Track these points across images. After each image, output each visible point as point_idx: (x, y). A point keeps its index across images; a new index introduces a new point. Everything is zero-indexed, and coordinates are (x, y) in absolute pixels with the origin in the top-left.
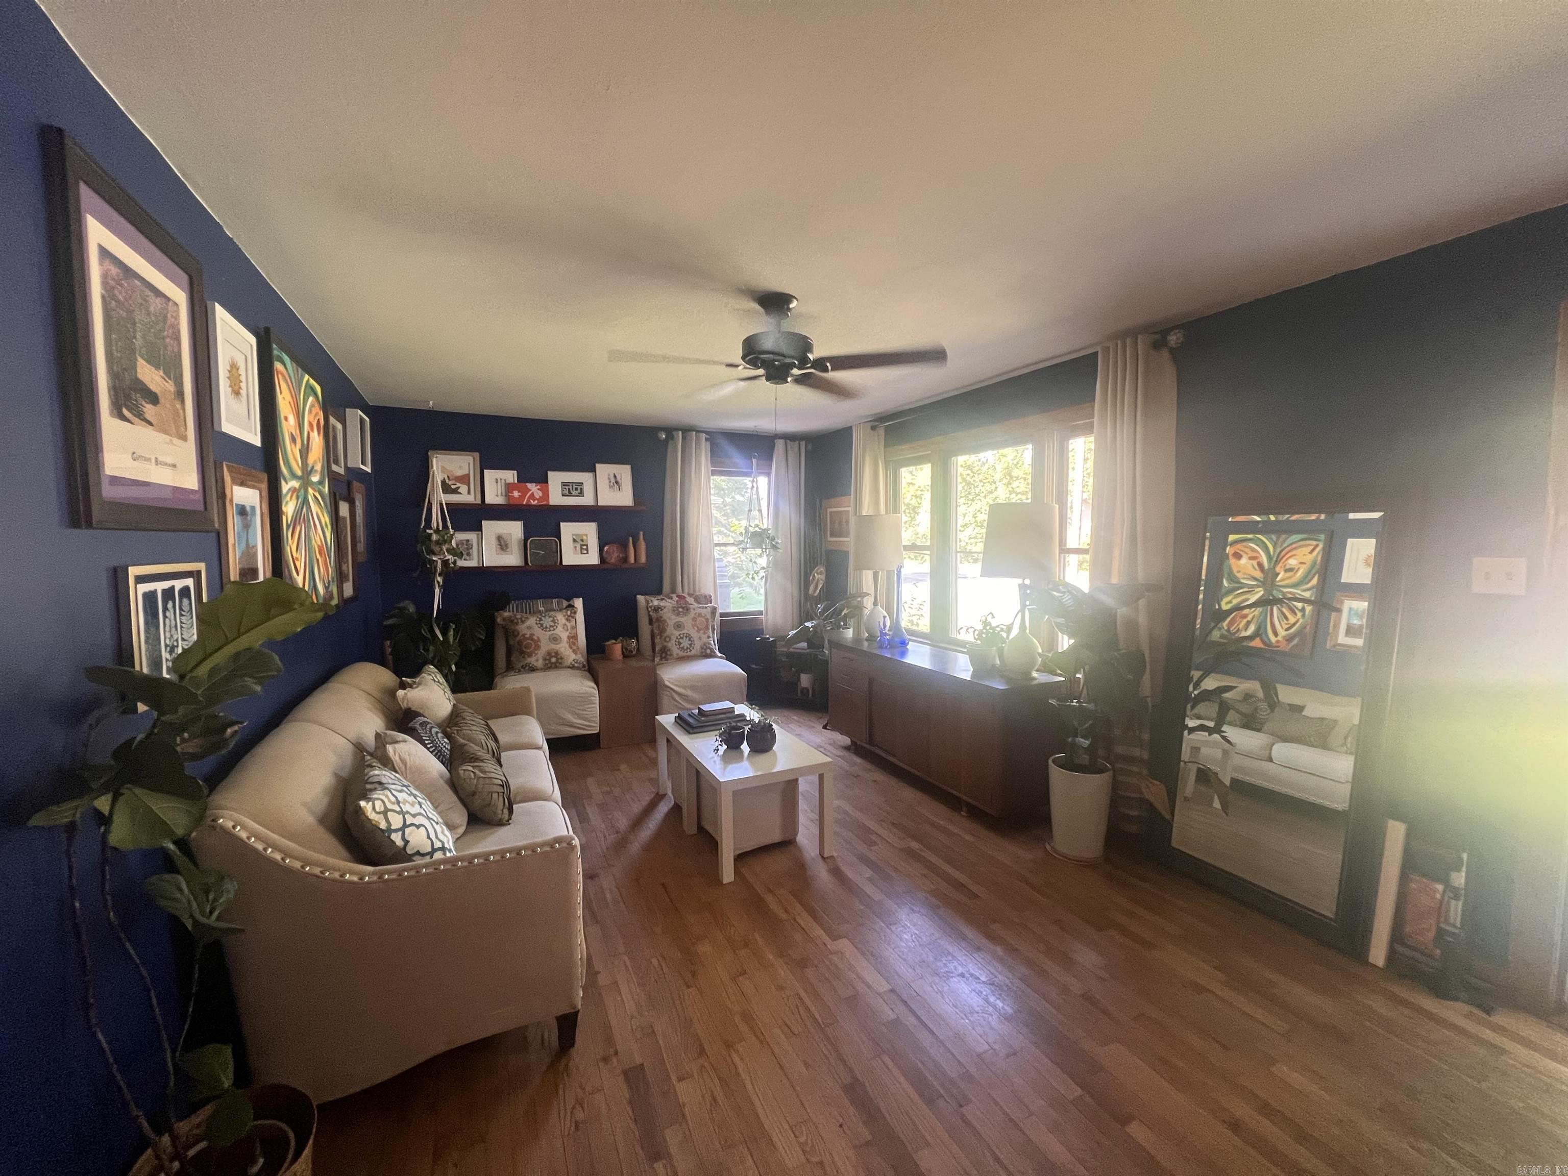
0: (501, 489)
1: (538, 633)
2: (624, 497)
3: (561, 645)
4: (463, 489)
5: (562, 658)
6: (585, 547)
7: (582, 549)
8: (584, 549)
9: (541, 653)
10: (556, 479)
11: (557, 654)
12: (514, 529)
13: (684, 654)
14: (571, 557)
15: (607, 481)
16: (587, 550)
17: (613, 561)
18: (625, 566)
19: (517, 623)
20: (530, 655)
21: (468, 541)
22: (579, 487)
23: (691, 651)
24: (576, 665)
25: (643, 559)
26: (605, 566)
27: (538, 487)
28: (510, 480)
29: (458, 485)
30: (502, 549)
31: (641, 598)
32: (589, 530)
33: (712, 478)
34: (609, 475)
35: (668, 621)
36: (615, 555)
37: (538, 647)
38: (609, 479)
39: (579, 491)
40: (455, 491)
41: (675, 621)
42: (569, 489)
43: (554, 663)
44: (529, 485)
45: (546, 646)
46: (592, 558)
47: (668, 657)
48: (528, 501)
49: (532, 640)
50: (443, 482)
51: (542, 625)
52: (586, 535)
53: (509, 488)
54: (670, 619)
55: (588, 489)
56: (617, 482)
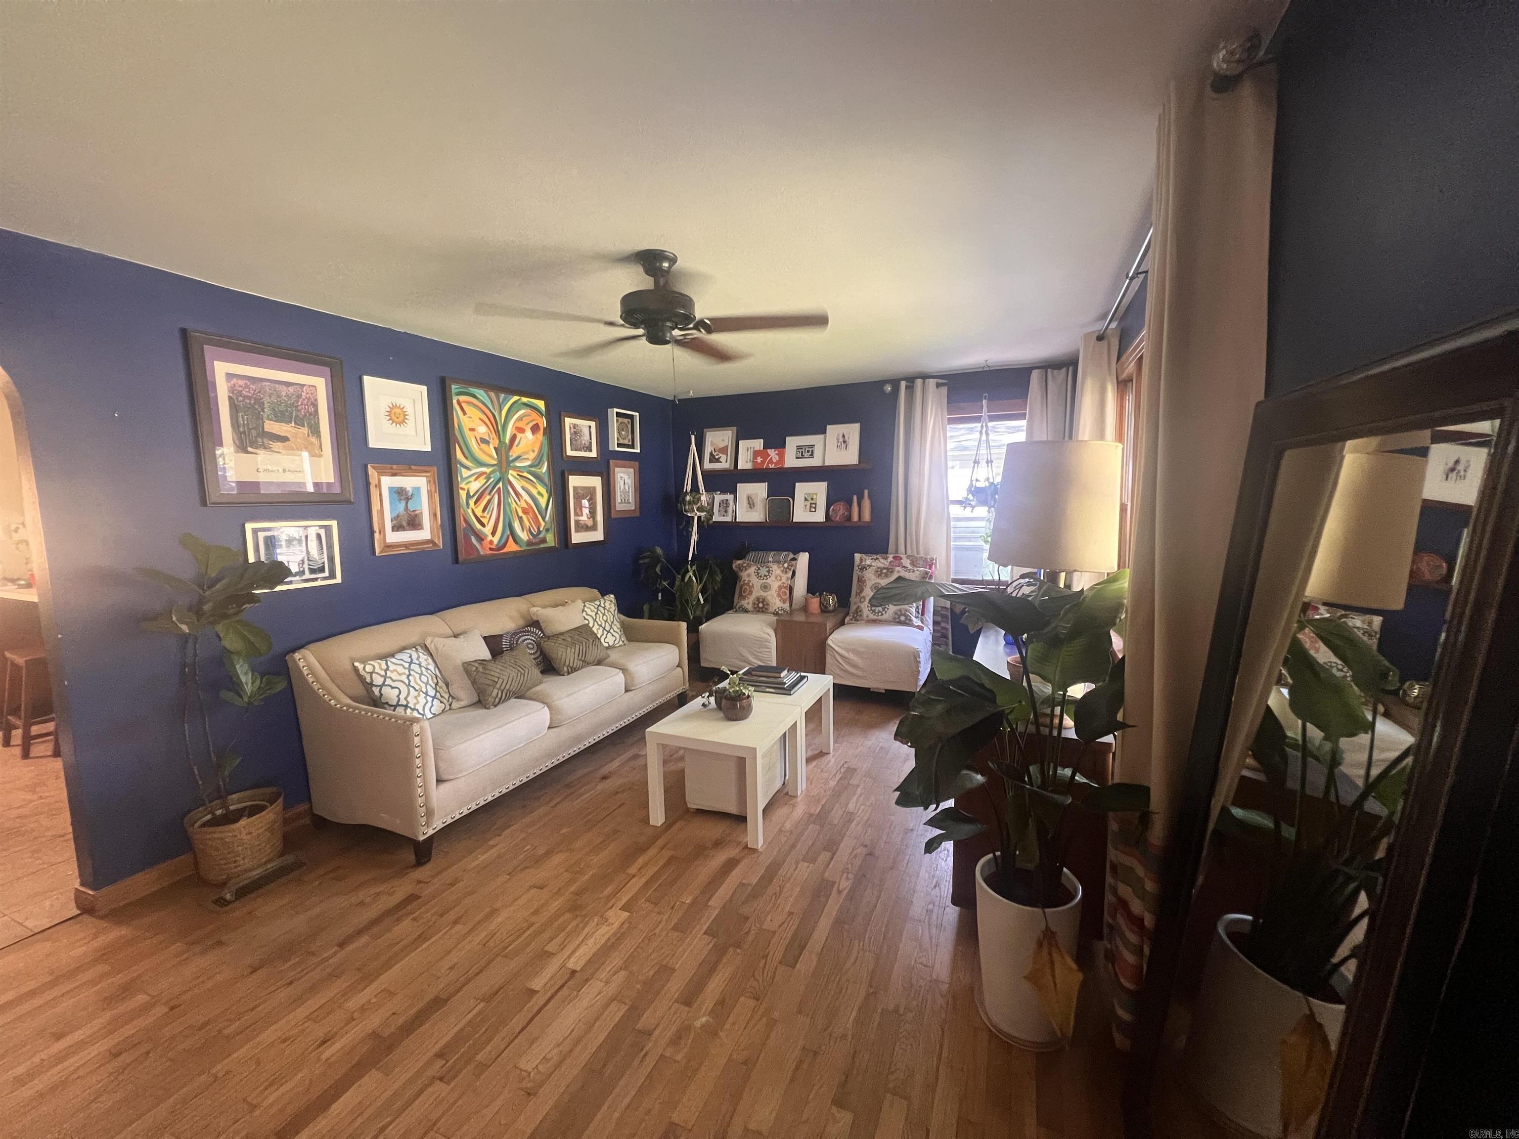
0: (750, 455)
1: (754, 580)
2: (850, 456)
3: (769, 593)
4: (723, 458)
5: (768, 605)
6: (814, 506)
7: (811, 507)
8: (813, 507)
9: (752, 599)
10: (792, 442)
11: (764, 600)
12: (760, 490)
13: (875, 617)
14: (801, 514)
15: (836, 441)
16: (815, 508)
17: (838, 519)
18: (847, 524)
19: (742, 571)
20: (744, 599)
21: (727, 500)
22: (811, 450)
23: (882, 614)
24: (780, 612)
25: (867, 517)
26: (830, 524)
27: (777, 452)
28: (757, 448)
29: (721, 455)
30: (751, 508)
31: (857, 556)
32: (819, 490)
33: (948, 426)
34: (838, 435)
35: (867, 582)
36: (841, 512)
37: (751, 592)
38: (837, 439)
39: (810, 453)
40: (718, 461)
41: (873, 582)
42: (805, 451)
43: (761, 607)
44: (769, 451)
45: (757, 592)
46: (819, 516)
47: (858, 617)
48: (768, 464)
49: (749, 586)
50: (711, 454)
51: (758, 573)
52: (816, 494)
53: (756, 453)
54: (870, 580)
55: (818, 451)
56: (845, 442)
